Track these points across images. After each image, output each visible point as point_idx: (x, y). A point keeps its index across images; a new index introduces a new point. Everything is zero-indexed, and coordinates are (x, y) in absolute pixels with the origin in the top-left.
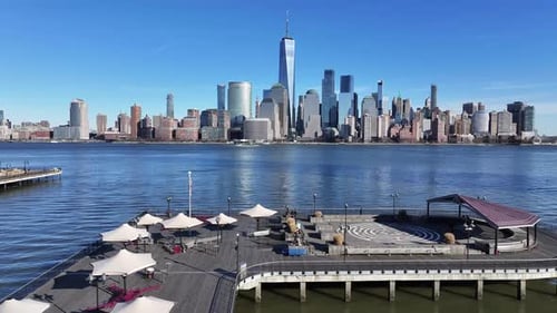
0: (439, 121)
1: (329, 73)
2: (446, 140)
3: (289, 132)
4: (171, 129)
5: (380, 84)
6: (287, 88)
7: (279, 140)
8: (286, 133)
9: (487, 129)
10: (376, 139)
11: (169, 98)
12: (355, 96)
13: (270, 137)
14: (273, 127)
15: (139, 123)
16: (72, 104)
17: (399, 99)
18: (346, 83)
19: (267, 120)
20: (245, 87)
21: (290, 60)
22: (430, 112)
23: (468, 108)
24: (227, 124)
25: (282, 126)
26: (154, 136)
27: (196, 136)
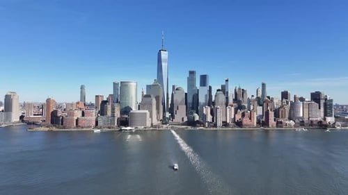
0: (270, 112)
1: (192, 73)
2: (275, 125)
3: (164, 117)
4: (75, 118)
5: (227, 81)
6: (163, 86)
7: (155, 126)
8: (161, 118)
9: (301, 115)
10: (225, 124)
11: (82, 88)
12: (210, 87)
13: (148, 124)
14: (151, 116)
15: (52, 113)
16: (6, 96)
17: (239, 89)
18: (204, 80)
19: (147, 111)
20: (133, 85)
21: (164, 65)
22: (261, 101)
23: (285, 95)
24: (118, 114)
25: (158, 113)
26: (62, 124)
27: (94, 123)
